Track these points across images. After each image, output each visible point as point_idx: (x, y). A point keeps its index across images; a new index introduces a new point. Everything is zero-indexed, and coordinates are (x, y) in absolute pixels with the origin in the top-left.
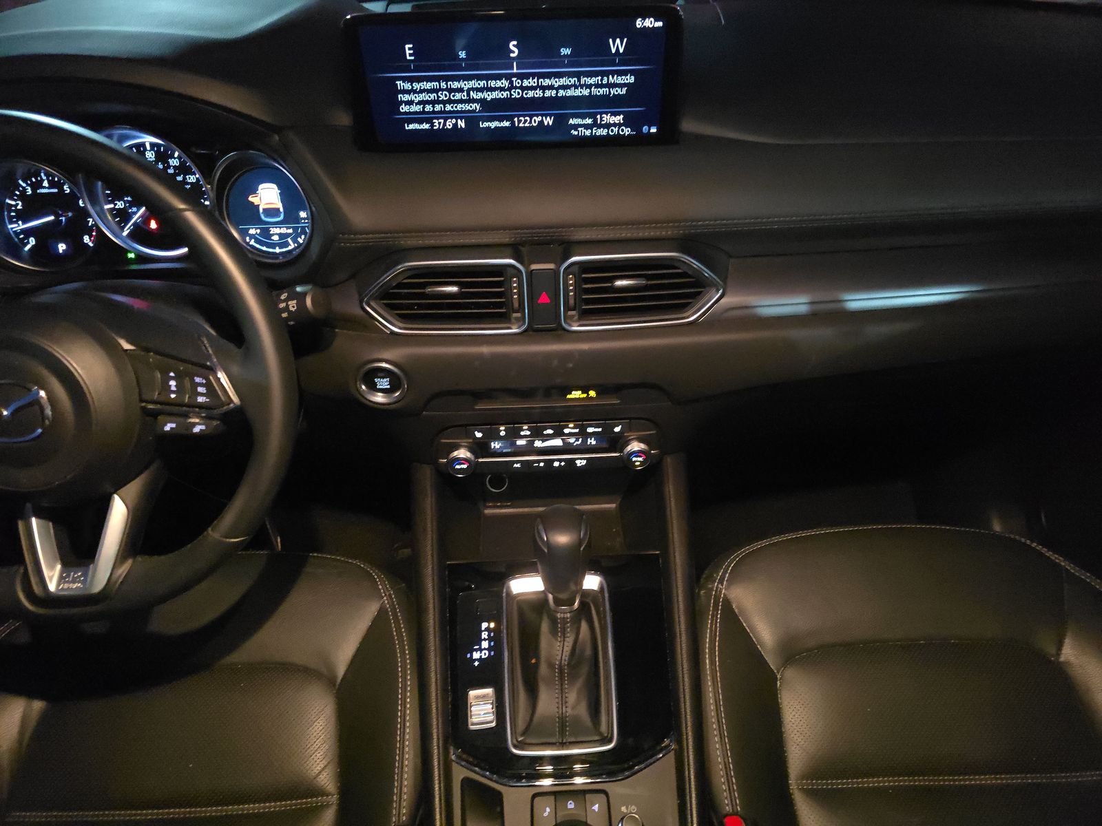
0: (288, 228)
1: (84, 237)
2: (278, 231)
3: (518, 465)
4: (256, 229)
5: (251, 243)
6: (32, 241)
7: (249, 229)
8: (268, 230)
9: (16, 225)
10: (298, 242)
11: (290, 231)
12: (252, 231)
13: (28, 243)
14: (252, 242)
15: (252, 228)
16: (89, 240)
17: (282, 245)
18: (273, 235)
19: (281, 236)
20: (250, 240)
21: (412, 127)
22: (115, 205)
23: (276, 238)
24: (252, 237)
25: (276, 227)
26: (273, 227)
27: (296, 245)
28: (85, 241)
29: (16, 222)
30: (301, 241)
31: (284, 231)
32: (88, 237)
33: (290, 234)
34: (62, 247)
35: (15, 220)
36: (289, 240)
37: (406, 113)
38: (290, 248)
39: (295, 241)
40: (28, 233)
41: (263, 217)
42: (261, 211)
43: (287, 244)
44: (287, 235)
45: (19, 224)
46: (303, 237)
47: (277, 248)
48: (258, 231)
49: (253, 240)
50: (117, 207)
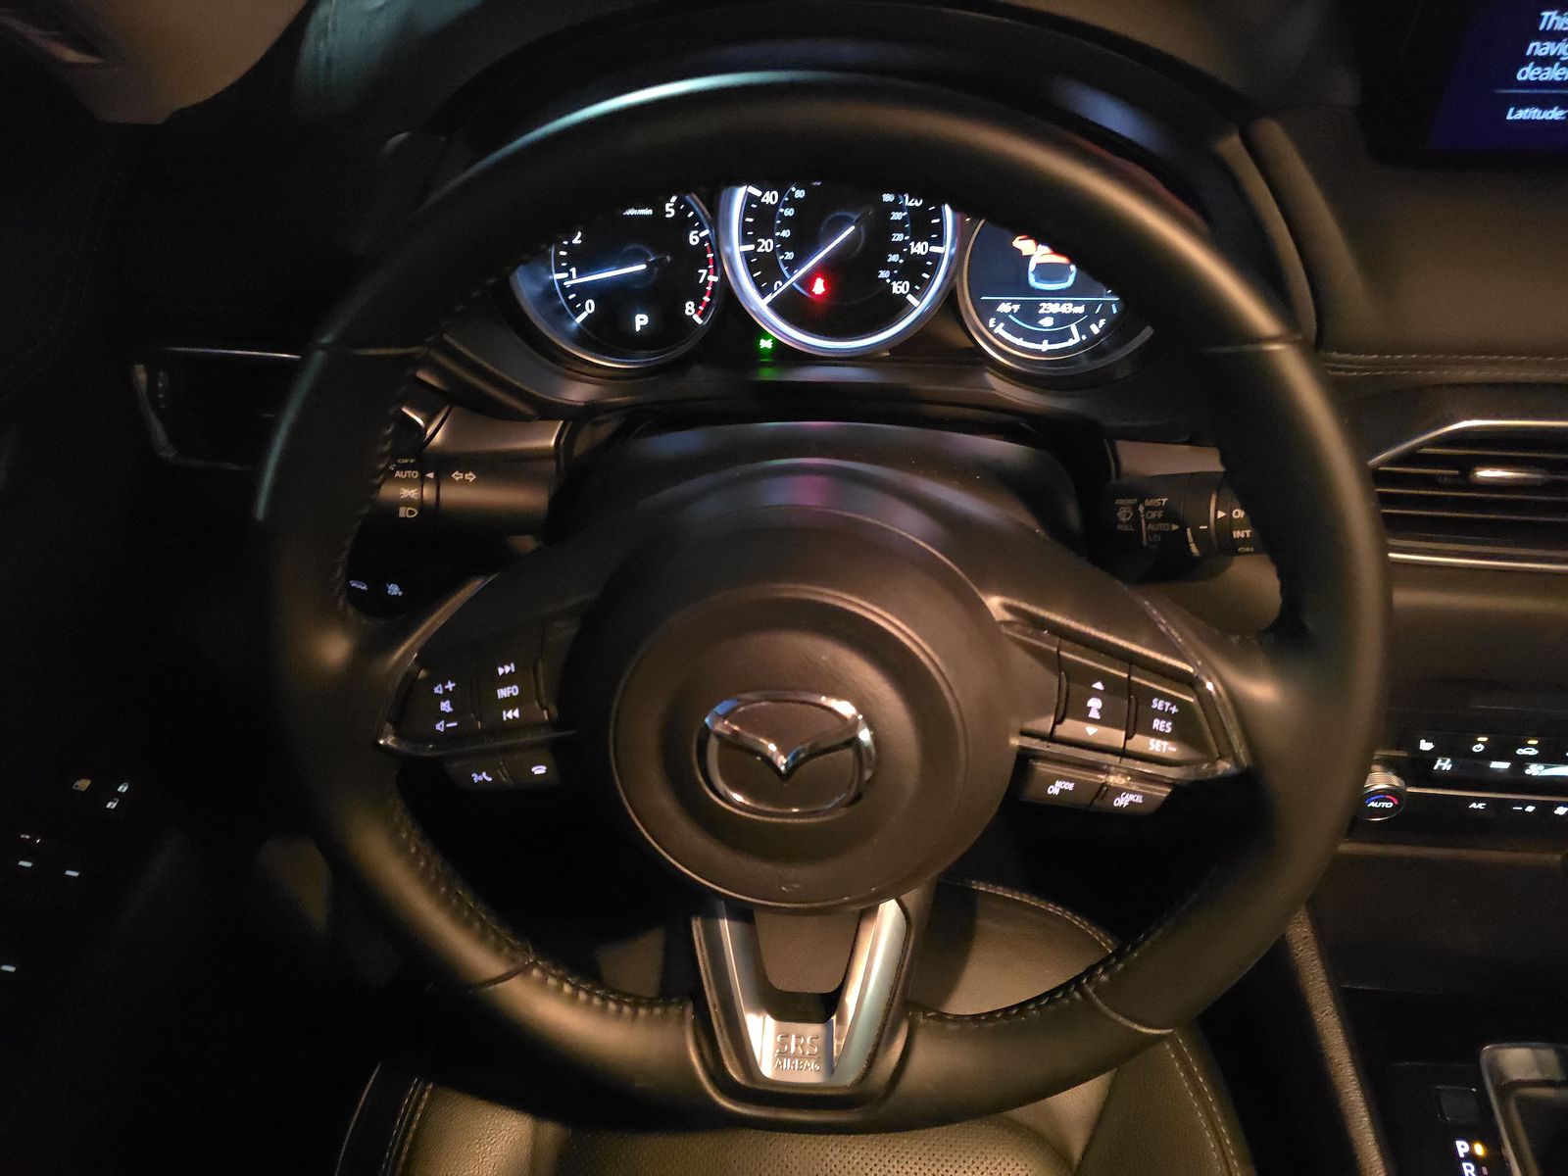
0: (1076, 304)
1: (687, 305)
2: (1054, 308)
3: (1480, 806)
4: (1014, 302)
5: (995, 331)
6: (590, 306)
7: (999, 303)
8: (1036, 305)
9: (565, 275)
10: (1089, 333)
11: (1080, 310)
12: (1004, 308)
13: (583, 309)
14: (1000, 330)
15: (1006, 301)
16: (693, 311)
17: (1053, 337)
18: (1044, 316)
19: (1062, 319)
20: (997, 324)
21: (1523, 114)
22: (758, 245)
23: (1048, 322)
24: (1003, 318)
25: (1053, 302)
26: (1047, 302)
27: (1084, 337)
28: (687, 313)
29: (567, 270)
30: (1095, 329)
31: (1067, 308)
32: (692, 303)
33: (1078, 316)
34: (641, 320)
35: (564, 264)
36: (1073, 327)
37: (1528, 84)
38: (1070, 343)
39: (1083, 328)
40: (584, 291)
41: (1032, 280)
42: (1032, 266)
43: (1067, 335)
44: (1071, 318)
45: (570, 274)
46: (1102, 322)
47: (1046, 342)
48: (1016, 307)
49: (1002, 325)
50: (760, 250)
